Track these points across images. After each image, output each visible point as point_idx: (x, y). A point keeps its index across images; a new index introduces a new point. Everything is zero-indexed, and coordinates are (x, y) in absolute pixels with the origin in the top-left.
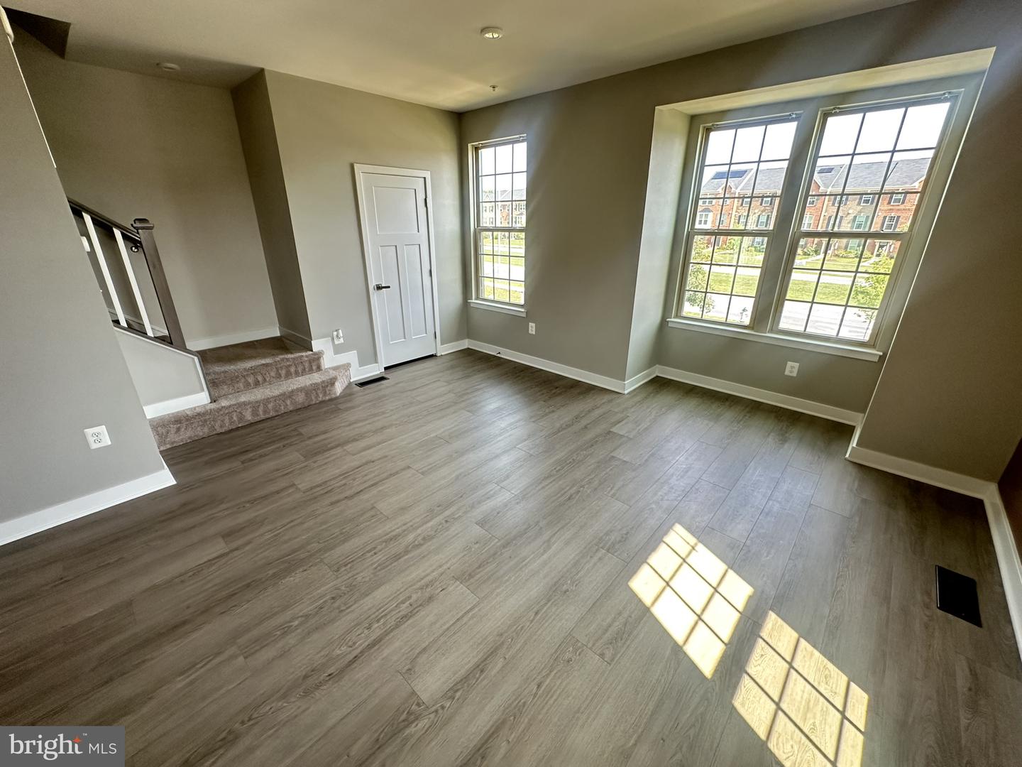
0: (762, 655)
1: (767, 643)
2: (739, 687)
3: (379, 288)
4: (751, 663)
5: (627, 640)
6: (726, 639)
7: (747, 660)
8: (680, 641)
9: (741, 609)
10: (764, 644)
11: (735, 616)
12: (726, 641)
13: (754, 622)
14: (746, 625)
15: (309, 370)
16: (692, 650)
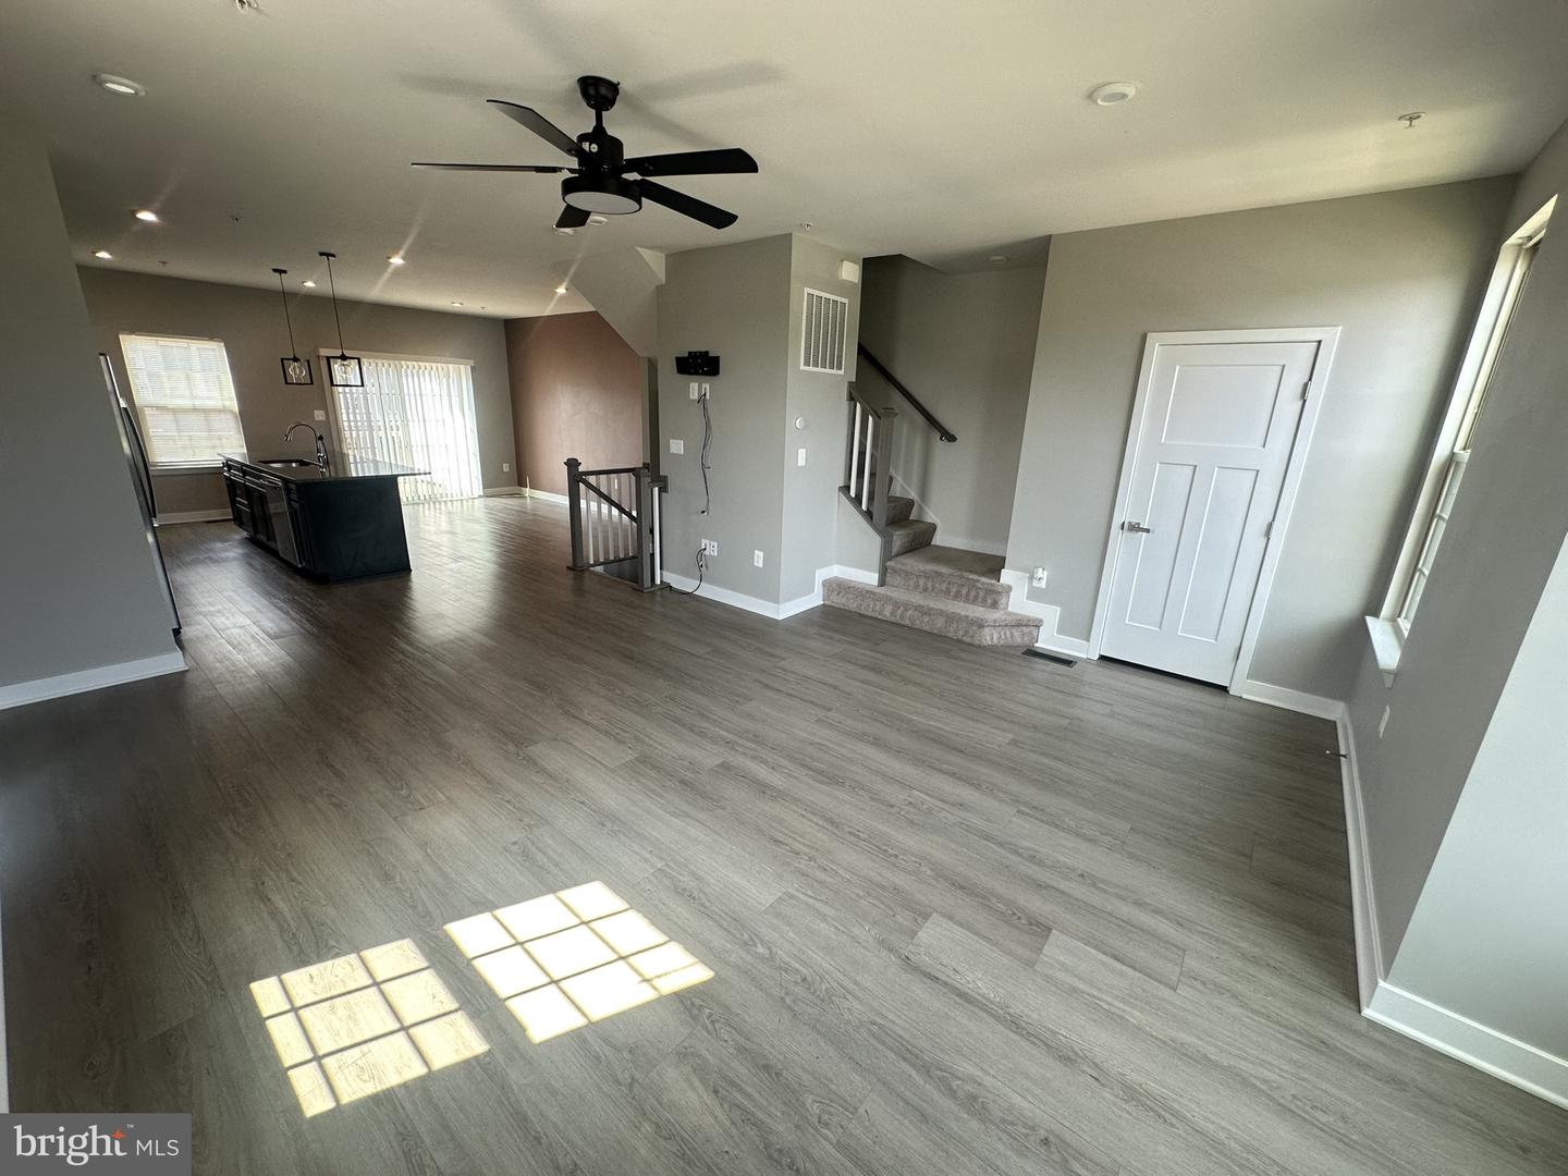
0: (434, 997)
1: (444, 1014)
2: (418, 952)
3: (1135, 528)
4: (432, 979)
5: (522, 865)
6: (477, 963)
7: (440, 975)
8: (499, 913)
9: (509, 1003)
10: (447, 1009)
11: (502, 991)
12: (475, 962)
13: (481, 1013)
14: (481, 997)
15: (982, 602)
16: (483, 920)
